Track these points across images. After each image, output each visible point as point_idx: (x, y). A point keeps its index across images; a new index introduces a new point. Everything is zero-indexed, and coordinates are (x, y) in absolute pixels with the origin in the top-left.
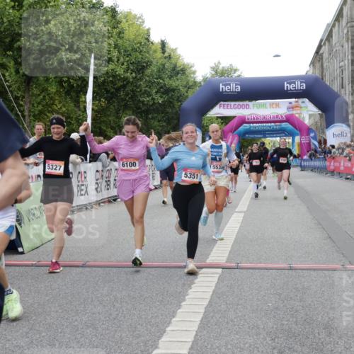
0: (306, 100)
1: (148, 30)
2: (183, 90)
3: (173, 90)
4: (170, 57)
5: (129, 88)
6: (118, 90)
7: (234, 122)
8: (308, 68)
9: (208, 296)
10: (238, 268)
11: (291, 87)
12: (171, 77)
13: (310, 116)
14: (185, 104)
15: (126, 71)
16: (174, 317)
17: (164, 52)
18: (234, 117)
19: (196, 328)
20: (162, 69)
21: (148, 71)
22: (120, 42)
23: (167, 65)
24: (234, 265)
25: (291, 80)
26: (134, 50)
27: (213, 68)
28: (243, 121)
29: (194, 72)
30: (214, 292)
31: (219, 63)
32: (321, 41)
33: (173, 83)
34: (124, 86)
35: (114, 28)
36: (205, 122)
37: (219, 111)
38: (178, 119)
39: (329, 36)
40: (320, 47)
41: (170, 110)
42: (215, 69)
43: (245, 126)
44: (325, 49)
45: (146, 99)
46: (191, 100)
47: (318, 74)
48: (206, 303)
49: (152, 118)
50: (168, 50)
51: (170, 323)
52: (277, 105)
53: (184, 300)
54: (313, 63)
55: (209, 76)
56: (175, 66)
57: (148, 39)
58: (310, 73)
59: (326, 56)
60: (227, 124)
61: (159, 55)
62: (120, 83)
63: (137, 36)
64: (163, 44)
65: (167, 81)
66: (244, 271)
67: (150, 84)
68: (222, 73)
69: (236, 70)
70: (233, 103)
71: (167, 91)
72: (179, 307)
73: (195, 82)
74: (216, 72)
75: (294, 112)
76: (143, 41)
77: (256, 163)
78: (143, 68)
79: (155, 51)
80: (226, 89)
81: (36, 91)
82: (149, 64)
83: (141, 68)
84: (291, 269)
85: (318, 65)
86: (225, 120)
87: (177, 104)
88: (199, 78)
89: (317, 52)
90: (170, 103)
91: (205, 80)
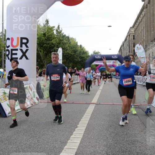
0: (117, 61)
1: (77, 42)
2: (86, 58)
3: (83, 58)
4: (82, 49)
5: (72, 57)
6: (69, 57)
7: (99, 66)
8: (118, 53)
9: (92, 111)
10: (100, 104)
11: (114, 57)
12: (83, 54)
13: (118, 65)
14: (86, 61)
15: (71, 52)
16: (83, 116)
17: (81, 48)
18: (99, 65)
19: (89, 120)
20: (80, 52)
21: (77, 53)
22: (70, 45)
23: (82, 51)
24: (98, 103)
25: (114, 55)
26: (74, 47)
27: (93, 52)
28: (101, 66)
29: (89, 53)
30: (93, 110)
31: (95, 51)
32: (121, 46)
33: (83, 56)
34: (70, 56)
35: (68, 42)
36: (91, 66)
37: (95, 63)
38: (84, 65)
39: (123, 45)
40: (121, 47)
41: (82, 63)
42: (94, 52)
43: (102, 67)
44: (122, 48)
45: (76, 60)
46: (88, 60)
47: (120, 54)
48: (91, 113)
49: (78, 65)
50: (82, 47)
51: (82, 118)
52: (110, 62)
53: (85, 112)
54: (119, 51)
55: (92, 54)
56: (84, 52)
57: (77, 44)
58: (119, 54)
59: (122, 50)
60: (97, 66)
61: (80, 48)
62: (69, 56)
63: (74, 44)
64: (81, 46)
65: (82, 55)
66: (101, 105)
67: (77, 56)
68: (96, 53)
69: (99, 53)
70: (99, 61)
71: (82, 58)
72: (84, 114)
73: (89, 56)
74: (94, 53)
75: (114, 64)
76: (76, 45)
77: (105, 77)
78: (76, 52)
79: (79, 48)
80: (97, 57)
81: (48, 58)
82: (77, 51)
83: (75, 52)
84: (113, 104)
85: (120, 52)
86: (97, 65)
87: (84, 61)
88: (90, 54)
89: (120, 49)
90: (82, 61)
91: (91, 55)
